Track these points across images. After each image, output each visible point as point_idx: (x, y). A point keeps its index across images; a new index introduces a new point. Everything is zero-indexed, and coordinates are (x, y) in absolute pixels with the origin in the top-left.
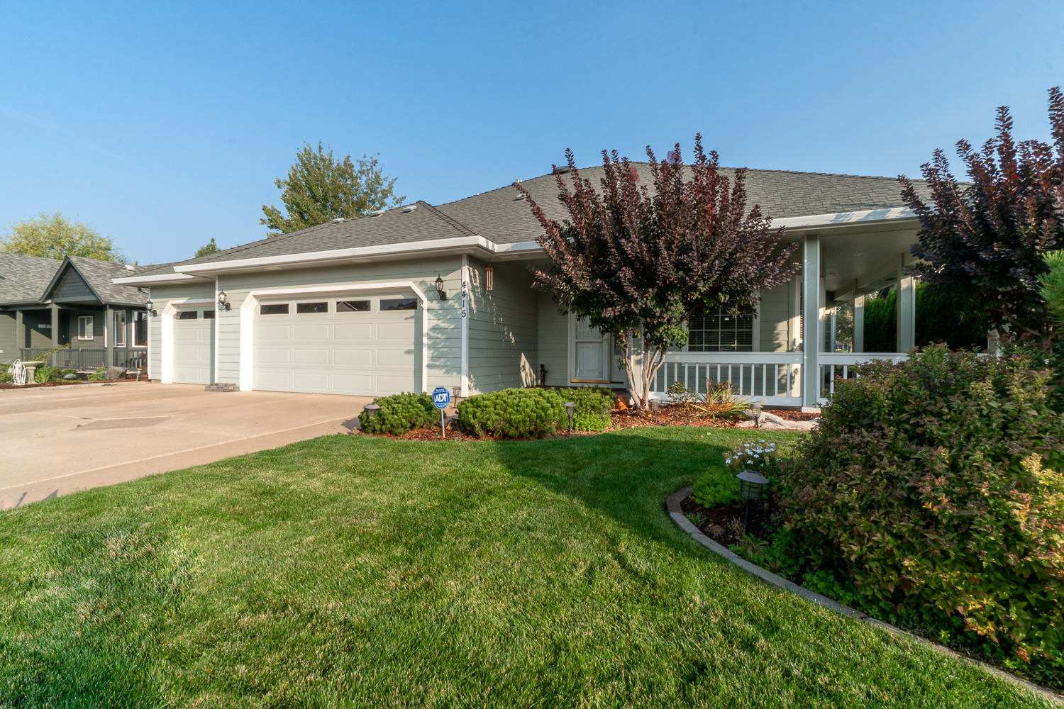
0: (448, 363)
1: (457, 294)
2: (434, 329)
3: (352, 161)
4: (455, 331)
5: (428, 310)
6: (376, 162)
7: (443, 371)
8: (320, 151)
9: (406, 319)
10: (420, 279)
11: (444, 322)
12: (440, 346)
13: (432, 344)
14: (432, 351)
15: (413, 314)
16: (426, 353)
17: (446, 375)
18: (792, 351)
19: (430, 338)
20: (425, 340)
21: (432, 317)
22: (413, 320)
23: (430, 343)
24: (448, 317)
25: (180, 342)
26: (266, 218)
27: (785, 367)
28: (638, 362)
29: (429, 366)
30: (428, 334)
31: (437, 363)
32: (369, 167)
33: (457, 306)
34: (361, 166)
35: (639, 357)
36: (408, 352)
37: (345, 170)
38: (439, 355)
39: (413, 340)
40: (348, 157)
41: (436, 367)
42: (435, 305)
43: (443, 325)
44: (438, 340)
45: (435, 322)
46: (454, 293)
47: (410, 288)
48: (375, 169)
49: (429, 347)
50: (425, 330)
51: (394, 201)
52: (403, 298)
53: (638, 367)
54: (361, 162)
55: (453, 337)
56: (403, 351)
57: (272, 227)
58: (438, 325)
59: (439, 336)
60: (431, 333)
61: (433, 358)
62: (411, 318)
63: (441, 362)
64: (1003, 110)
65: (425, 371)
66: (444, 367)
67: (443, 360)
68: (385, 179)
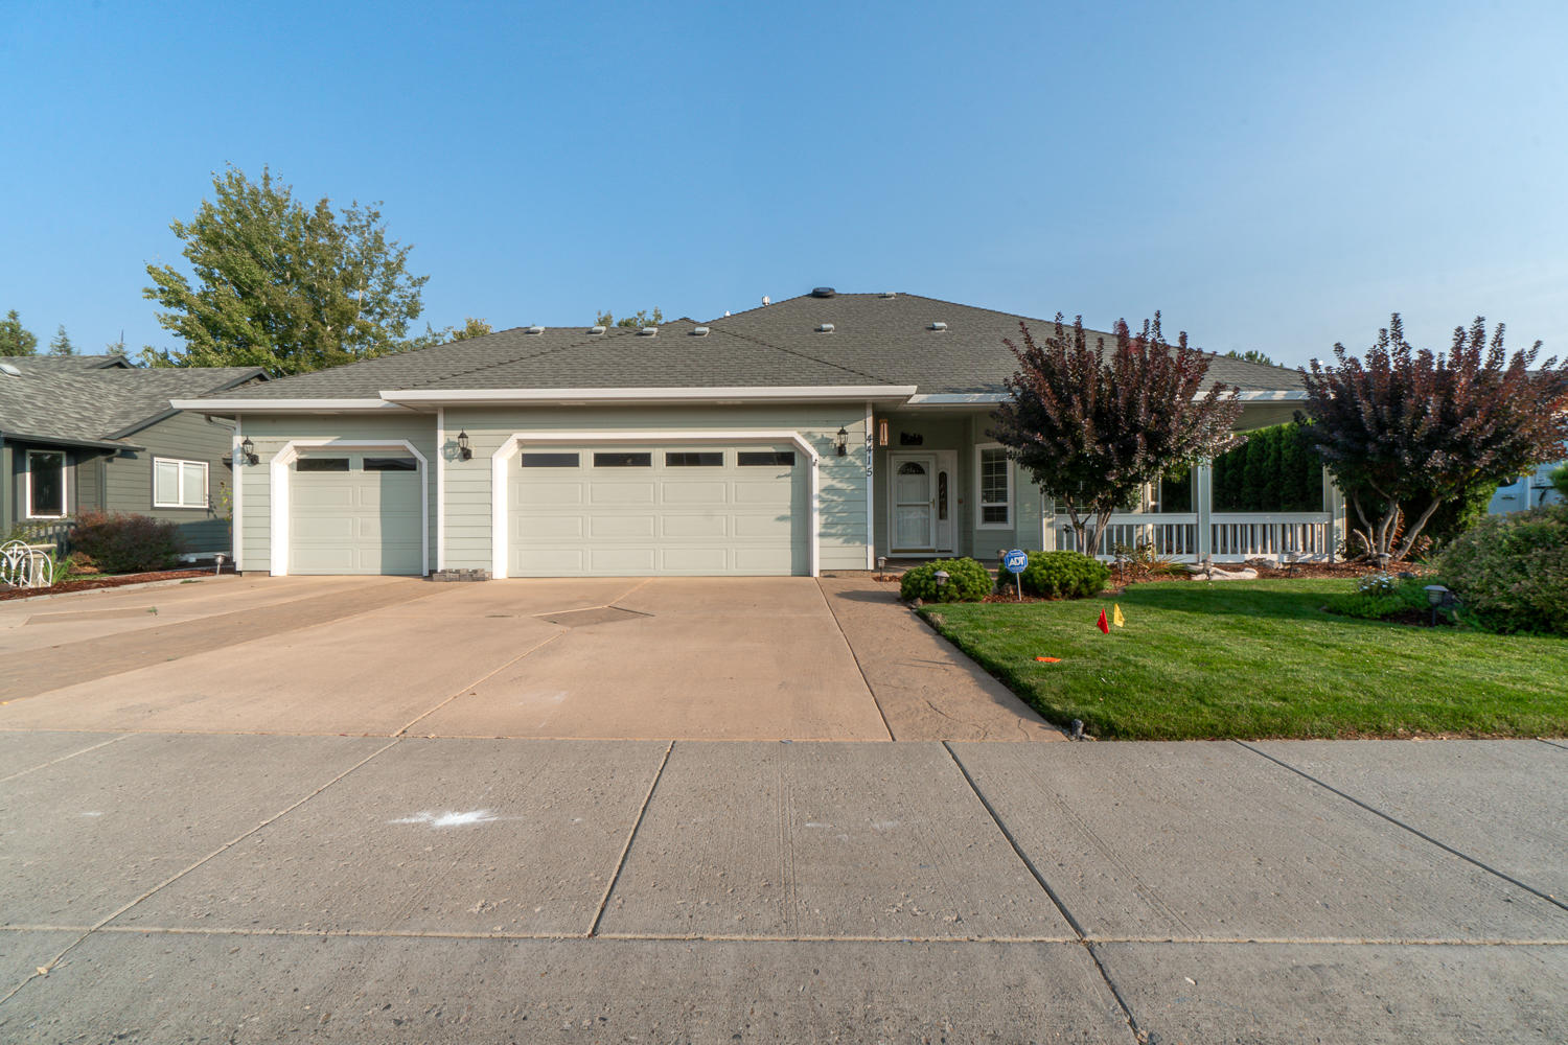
0: (849, 530)
1: (858, 450)
2: (827, 490)
3: (332, 208)
4: (856, 492)
5: (820, 467)
6: (377, 215)
7: (841, 540)
8: (266, 185)
9: (779, 477)
10: (808, 429)
11: (841, 482)
12: (836, 510)
13: (825, 508)
14: (825, 517)
15: (789, 471)
16: (817, 521)
17: (845, 545)
18: (1147, 512)
19: (822, 501)
20: (816, 504)
21: (824, 475)
22: (789, 479)
23: (822, 506)
24: (847, 476)
25: (299, 508)
26: (155, 286)
27: (1141, 529)
28: (1050, 525)
29: (821, 535)
30: (820, 496)
31: (833, 531)
32: (364, 223)
33: (858, 463)
34: (350, 220)
35: (1051, 520)
36: (781, 519)
37: (320, 222)
38: (835, 520)
39: (789, 504)
40: (324, 201)
41: (831, 535)
42: (828, 461)
43: (839, 485)
44: (833, 504)
45: (829, 482)
46: (855, 447)
47: (793, 439)
48: (374, 227)
49: (822, 512)
50: (816, 490)
51: (409, 283)
52: (773, 451)
53: (1050, 530)
54: (348, 212)
55: (852, 500)
56: (773, 518)
57: (169, 303)
58: (832, 486)
59: (835, 498)
60: (823, 495)
61: (826, 525)
62: (786, 476)
63: (839, 529)
64: (1396, 315)
65: (816, 542)
66: (841, 535)
67: (839, 527)
68: (393, 245)
